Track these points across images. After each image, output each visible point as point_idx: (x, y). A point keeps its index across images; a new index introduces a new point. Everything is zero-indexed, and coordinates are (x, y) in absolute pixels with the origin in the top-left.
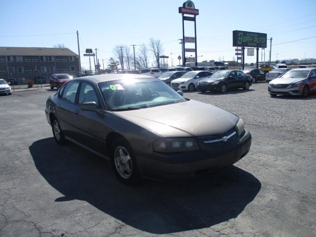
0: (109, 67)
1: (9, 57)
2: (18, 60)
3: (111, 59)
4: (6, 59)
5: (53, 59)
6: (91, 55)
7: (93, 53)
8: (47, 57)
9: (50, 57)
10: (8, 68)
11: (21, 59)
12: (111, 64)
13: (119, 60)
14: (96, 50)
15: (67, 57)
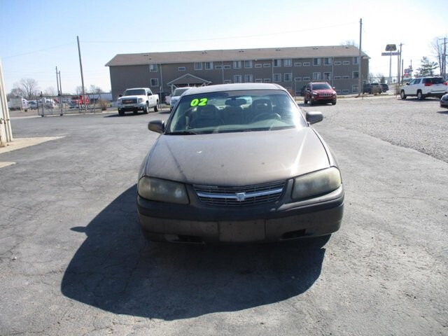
0: (419, 72)
1: (276, 61)
2: (286, 64)
3: (425, 59)
4: (273, 63)
5: (330, 61)
6: (394, 54)
7: (396, 51)
8: (322, 59)
9: (327, 59)
10: (273, 75)
11: (290, 63)
12: (423, 68)
13: (437, 61)
14: (401, 45)
15: (349, 58)
